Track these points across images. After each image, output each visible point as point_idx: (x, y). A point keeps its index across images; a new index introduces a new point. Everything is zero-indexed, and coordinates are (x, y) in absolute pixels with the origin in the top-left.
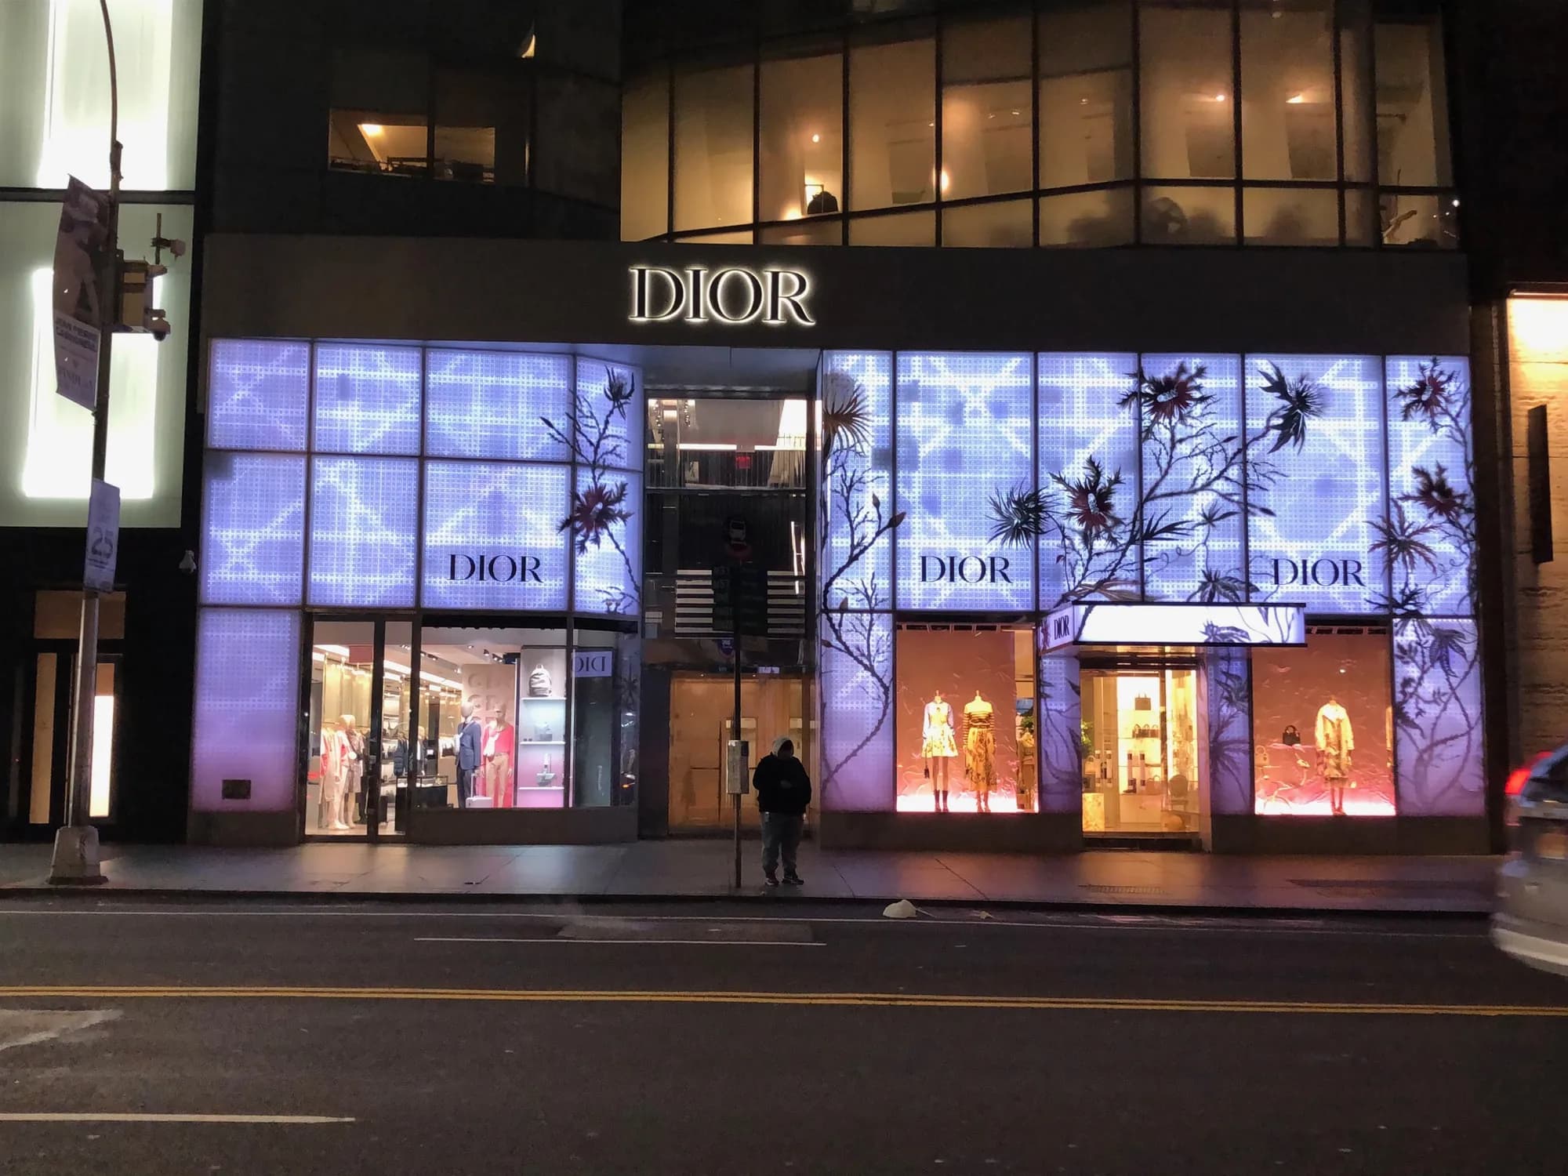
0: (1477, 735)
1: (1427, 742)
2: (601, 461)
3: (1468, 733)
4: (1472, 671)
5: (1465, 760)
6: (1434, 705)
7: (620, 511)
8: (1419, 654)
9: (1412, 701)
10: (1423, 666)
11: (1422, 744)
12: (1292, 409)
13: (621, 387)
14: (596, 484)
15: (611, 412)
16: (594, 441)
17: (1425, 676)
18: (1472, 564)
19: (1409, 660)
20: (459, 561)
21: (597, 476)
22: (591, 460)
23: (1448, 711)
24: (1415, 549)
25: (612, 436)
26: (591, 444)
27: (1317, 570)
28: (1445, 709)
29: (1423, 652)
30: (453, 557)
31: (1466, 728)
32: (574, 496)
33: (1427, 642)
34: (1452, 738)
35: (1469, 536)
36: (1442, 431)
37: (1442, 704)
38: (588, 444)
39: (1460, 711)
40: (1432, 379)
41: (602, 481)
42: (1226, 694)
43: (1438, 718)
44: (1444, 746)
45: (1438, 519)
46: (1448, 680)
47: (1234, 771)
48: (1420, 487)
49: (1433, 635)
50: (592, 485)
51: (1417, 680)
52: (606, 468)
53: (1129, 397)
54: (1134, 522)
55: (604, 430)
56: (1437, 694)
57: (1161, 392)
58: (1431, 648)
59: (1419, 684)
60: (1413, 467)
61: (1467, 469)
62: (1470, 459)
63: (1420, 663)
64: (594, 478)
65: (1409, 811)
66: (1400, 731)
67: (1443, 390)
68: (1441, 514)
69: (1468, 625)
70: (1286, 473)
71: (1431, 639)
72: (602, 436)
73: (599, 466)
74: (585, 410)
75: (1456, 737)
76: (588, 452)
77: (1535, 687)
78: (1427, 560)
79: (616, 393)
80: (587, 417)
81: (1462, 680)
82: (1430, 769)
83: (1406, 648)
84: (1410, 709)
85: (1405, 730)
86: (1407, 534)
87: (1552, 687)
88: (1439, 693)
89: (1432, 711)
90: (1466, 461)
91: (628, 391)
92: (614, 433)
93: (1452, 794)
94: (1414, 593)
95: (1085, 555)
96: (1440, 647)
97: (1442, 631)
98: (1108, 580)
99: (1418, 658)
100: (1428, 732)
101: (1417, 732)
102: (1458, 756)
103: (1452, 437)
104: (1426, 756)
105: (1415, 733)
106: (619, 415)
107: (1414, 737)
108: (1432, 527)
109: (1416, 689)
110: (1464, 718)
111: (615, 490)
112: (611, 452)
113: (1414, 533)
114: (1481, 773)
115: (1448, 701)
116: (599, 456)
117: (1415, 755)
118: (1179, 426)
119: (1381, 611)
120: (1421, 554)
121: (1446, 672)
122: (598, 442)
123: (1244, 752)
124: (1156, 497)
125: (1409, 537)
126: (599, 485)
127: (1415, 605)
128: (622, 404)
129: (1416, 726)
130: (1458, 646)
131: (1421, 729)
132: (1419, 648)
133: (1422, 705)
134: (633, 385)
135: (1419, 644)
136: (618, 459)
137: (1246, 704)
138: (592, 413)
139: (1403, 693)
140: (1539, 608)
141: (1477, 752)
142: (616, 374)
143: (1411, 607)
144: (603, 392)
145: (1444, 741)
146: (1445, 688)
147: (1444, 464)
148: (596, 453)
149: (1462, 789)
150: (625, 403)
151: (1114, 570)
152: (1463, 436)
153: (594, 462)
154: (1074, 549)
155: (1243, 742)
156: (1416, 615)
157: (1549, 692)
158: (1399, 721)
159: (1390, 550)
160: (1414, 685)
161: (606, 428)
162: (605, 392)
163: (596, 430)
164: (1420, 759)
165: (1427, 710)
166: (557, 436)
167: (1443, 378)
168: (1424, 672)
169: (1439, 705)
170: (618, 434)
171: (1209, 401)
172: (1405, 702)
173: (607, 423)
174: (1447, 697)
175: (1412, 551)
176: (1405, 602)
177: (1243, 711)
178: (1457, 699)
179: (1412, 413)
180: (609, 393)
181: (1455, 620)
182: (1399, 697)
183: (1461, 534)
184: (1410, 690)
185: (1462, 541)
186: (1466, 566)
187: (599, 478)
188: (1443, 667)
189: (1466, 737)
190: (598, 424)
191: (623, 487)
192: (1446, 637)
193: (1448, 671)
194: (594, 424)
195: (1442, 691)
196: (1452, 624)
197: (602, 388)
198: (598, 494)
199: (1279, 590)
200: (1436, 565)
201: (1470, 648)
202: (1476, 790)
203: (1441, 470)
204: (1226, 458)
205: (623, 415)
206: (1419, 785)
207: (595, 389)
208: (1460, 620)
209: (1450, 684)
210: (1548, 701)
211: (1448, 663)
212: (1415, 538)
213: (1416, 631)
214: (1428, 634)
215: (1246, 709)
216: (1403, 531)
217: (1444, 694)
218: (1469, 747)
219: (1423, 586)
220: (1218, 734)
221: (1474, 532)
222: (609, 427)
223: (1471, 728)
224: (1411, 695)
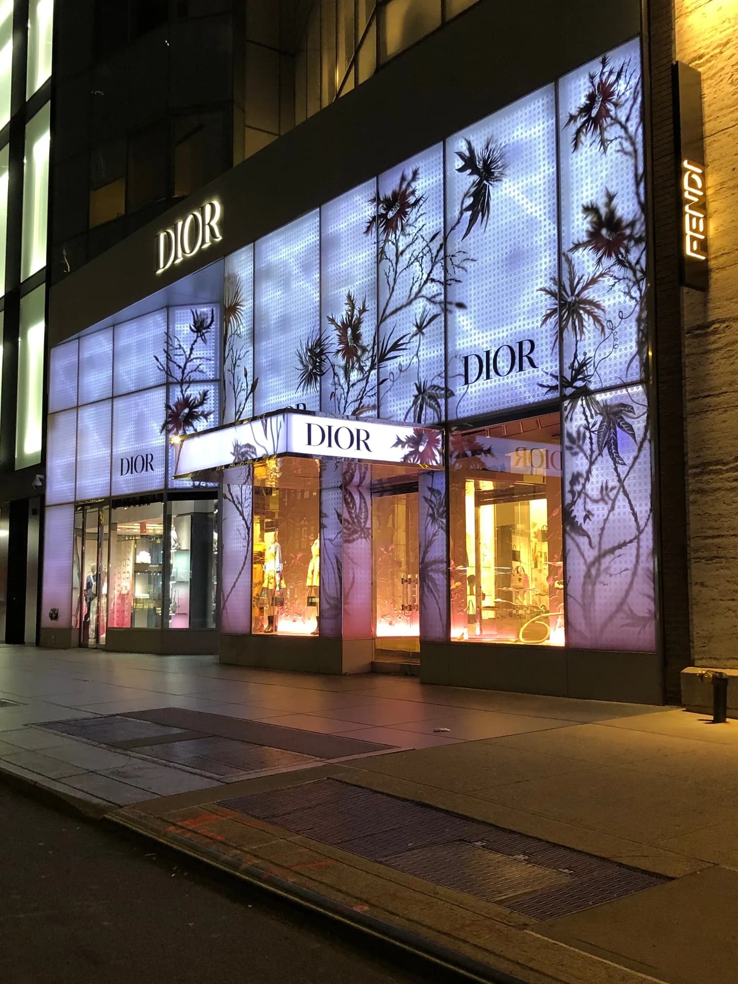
0: (647, 540)
1: (593, 553)
2: (187, 378)
3: (637, 538)
4: (642, 455)
5: (634, 574)
6: (601, 505)
7: (203, 412)
8: (588, 441)
9: (580, 501)
10: (591, 456)
11: (591, 554)
12: (481, 182)
13: (203, 321)
14: (183, 396)
15: (195, 341)
16: (182, 365)
17: (594, 468)
18: (641, 310)
19: (577, 450)
20: (125, 462)
21: (184, 389)
22: (179, 379)
23: (617, 510)
24: (584, 309)
25: (196, 358)
26: (180, 367)
27: (498, 359)
28: (613, 508)
29: (591, 438)
30: (122, 460)
31: (635, 532)
32: (168, 407)
33: (594, 425)
34: (620, 546)
35: (639, 275)
36: (613, 147)
37: (610, 502)
38: (177, 368)
39: (628, 509)
40: (602, 84)
41: (188, 392)
42: (431, 511)
43: (606, 520)
44: (612, 556)
45: (607, 262)
46: (616, 469)
47: (436, 594)
48: (590, 229)
49: (601, 414)
50: (181, 397)
51: (585, 475)
52: (191, 382)
53: (370, 222)
54: (373, 348)
55: (190, 355)
56: (604, 489)
57: (389, 208)
58: (599, 431)
59: (587, 479)
60: (583, 206)
61: (637, 184)
62: (641, 170)
63: (588, 452)
64: (182, 391)
65: (577, 641)
66: (569, 541)
67: (612, 94)
68: (610, 256)
69: (638, 394)
70: (475, 257)
71: (599, 418)
72: (188, 360)
73: (186, 382)
74: (176, 344)
75: (625, 544)
76: (178, 374)
77: (704, 467)
78: (596, 319)
79: (199, 327)
80: (177, 349)
81: (631, 468)
82: (598, 586)
83: (575, 435)
84: (578, 512)
85: (573, 539)
86: (576, 292)
87: (725, 464)
88: (607, 487)
89: (600, 511)
90: (636, 175)
91: (209, 322)
92: (198, 356)
93: (620, 619)
94: (583, 364)
95: (345, 386)
96: (608, 428)
97: (611, 407)
98: (358, 409)
99: (587, 447)
100: (595, 541)
101: (586, 539)
102: (627, 569)
103: (623, 151)
104: (593, 572)
105: (583, 541)
106: (202, 342)
107: (582, 547)
108: (602, 275)
109: (584, 485)
110: (633, 519)
111: (198, 397)
112: (195, 370)
113: (584, 288)
114: (651, 593)
115: (616, 496)
116: (185, 375)
117: (583, 568)
118: (401, 237)
119: (551, 395)
120: (589, 313)
121: (614, 459)
122: (185, 365)
123: (442, 572)
124: (386, 318)
125: (578, 295)
126: (185, 396)
127: (583, 379)
128: (203, 334)
129: (585, 534)
130: (626, 423)
131: (589, 537)
132: (588, 434)
133: (590, 506)
134: (212, 317)
135: (587, 428)
136: (201, 374)
137: (444, 521)
138: (180, 346)
139: (572, 492)
140: (707, 352)
141: (648, 564)
142: (199, 313)
143: (579, 384)
144: (189, 329)
145: (612, 550)
146: (613, 482)
147: (612, 190)
148: (183, 373)
149: (632, 614)
150: (207, 332)
151: (362, 398)
152: (633, 144)
153: (182, 380)
154: (340, 385)
155: (441, 562)
156: (585, 392)
157: (720, 472)
158: (568, 528)
159: (561, 317)
160: (582, 481)
161: (191, 353)
162: (190, 328)
163: (184, 357)
164: (588, 575)
165: (595, 512)
166: (160, 367)
167: (613, 78)
168: (592, 463)
169: (607, 503)
170: (201, 356)
171: (421, 202)
172: (573, 503)
173: (192, 349)
174: (615, 492)
175: (581, 312)
176: (574, 379)
177: (442, 528)
178: (626, 494)
179: (583, 138)
180: (193, 328)
181: (624, 391)
182: (569, 497)
183: (630, 274)
184: (578, 488)
185: (631, 284)
186: (635, 316)
187: (186, 391)
188: (611, 453)
189: (635, 544)
190: (185, 352)
191: (205, 394)
192: (615, 414)
193: (616, 459)
194: (182, 353)
195: (610, 485)
196: (621, 397)
197: (188, 325)
198: (186, 402)
199: (469, 390)
200: (604, 324)
201: (639, 424)
202: (647, 615)
203: (611, 197)
204: (432, 258)
205: (205, 341)
206: (586, 607)
207: (184, 328)
208: (629, 390)
209: (618, 475)
210: (719, 485)
211: (616, 448)
212: (586, 295)
213: (584, 413)
214: (596, 414)
215: (444, 526)
216: (573, 290)
217: (613, 488)
218: (638, 556)
219: (591, 354)
220: (425, 553)
221: (644, 267)
222: (194, 352)
223: (640, 531)
224: (580, 493)
